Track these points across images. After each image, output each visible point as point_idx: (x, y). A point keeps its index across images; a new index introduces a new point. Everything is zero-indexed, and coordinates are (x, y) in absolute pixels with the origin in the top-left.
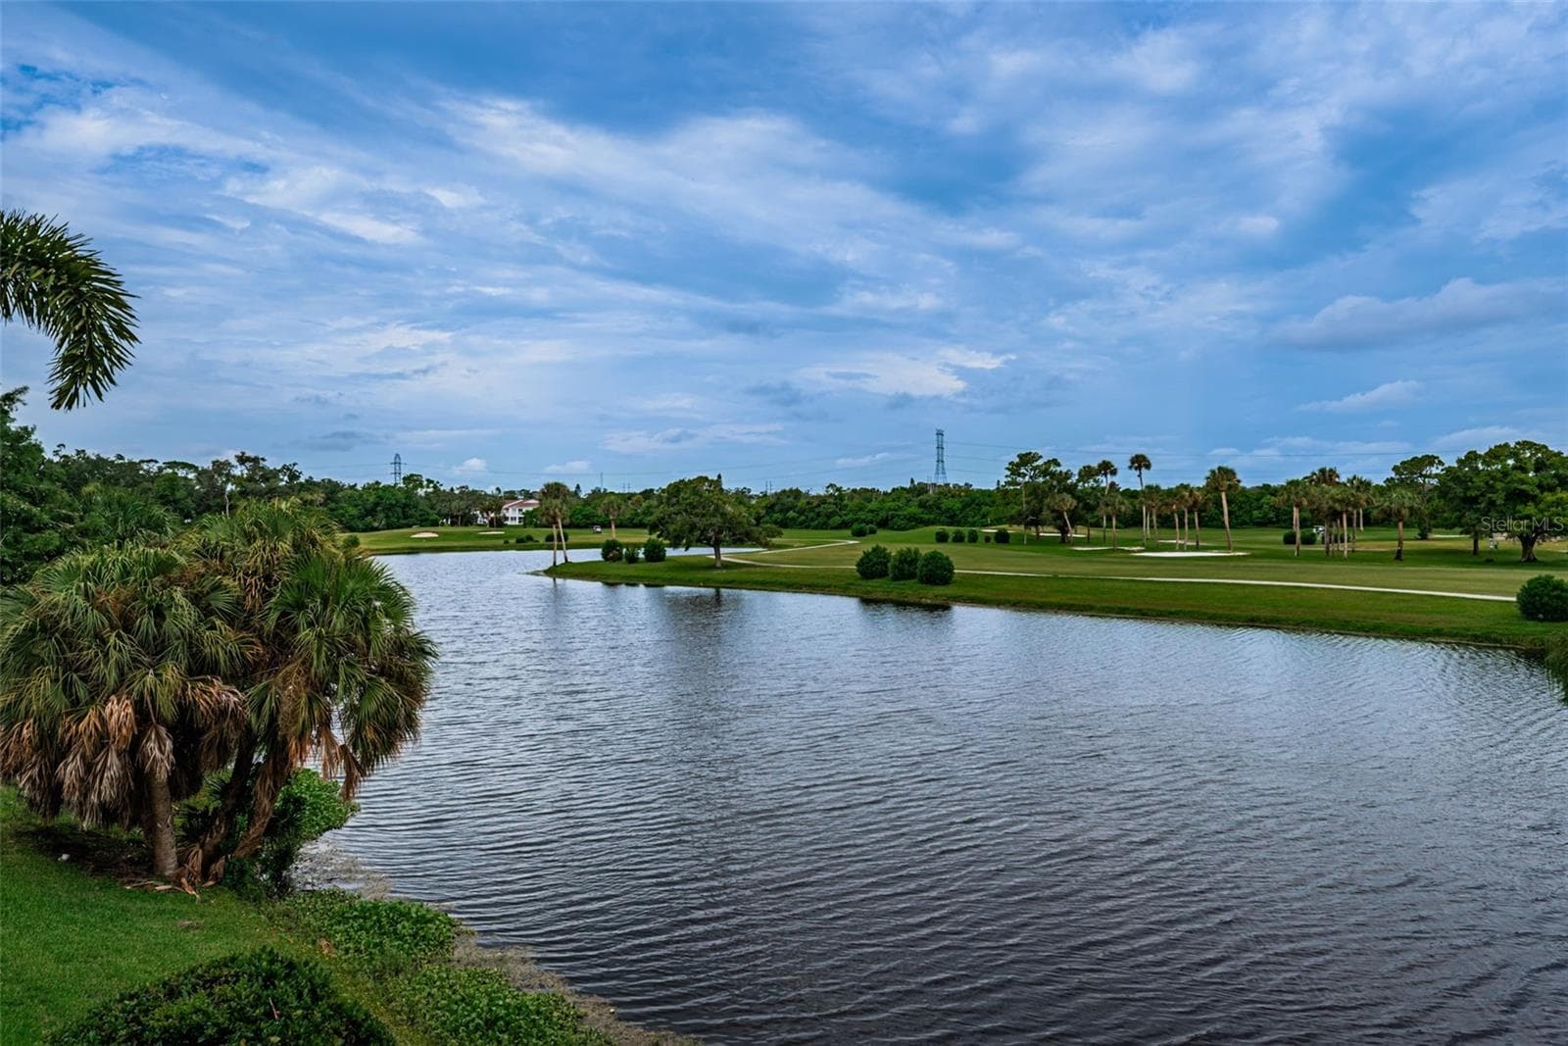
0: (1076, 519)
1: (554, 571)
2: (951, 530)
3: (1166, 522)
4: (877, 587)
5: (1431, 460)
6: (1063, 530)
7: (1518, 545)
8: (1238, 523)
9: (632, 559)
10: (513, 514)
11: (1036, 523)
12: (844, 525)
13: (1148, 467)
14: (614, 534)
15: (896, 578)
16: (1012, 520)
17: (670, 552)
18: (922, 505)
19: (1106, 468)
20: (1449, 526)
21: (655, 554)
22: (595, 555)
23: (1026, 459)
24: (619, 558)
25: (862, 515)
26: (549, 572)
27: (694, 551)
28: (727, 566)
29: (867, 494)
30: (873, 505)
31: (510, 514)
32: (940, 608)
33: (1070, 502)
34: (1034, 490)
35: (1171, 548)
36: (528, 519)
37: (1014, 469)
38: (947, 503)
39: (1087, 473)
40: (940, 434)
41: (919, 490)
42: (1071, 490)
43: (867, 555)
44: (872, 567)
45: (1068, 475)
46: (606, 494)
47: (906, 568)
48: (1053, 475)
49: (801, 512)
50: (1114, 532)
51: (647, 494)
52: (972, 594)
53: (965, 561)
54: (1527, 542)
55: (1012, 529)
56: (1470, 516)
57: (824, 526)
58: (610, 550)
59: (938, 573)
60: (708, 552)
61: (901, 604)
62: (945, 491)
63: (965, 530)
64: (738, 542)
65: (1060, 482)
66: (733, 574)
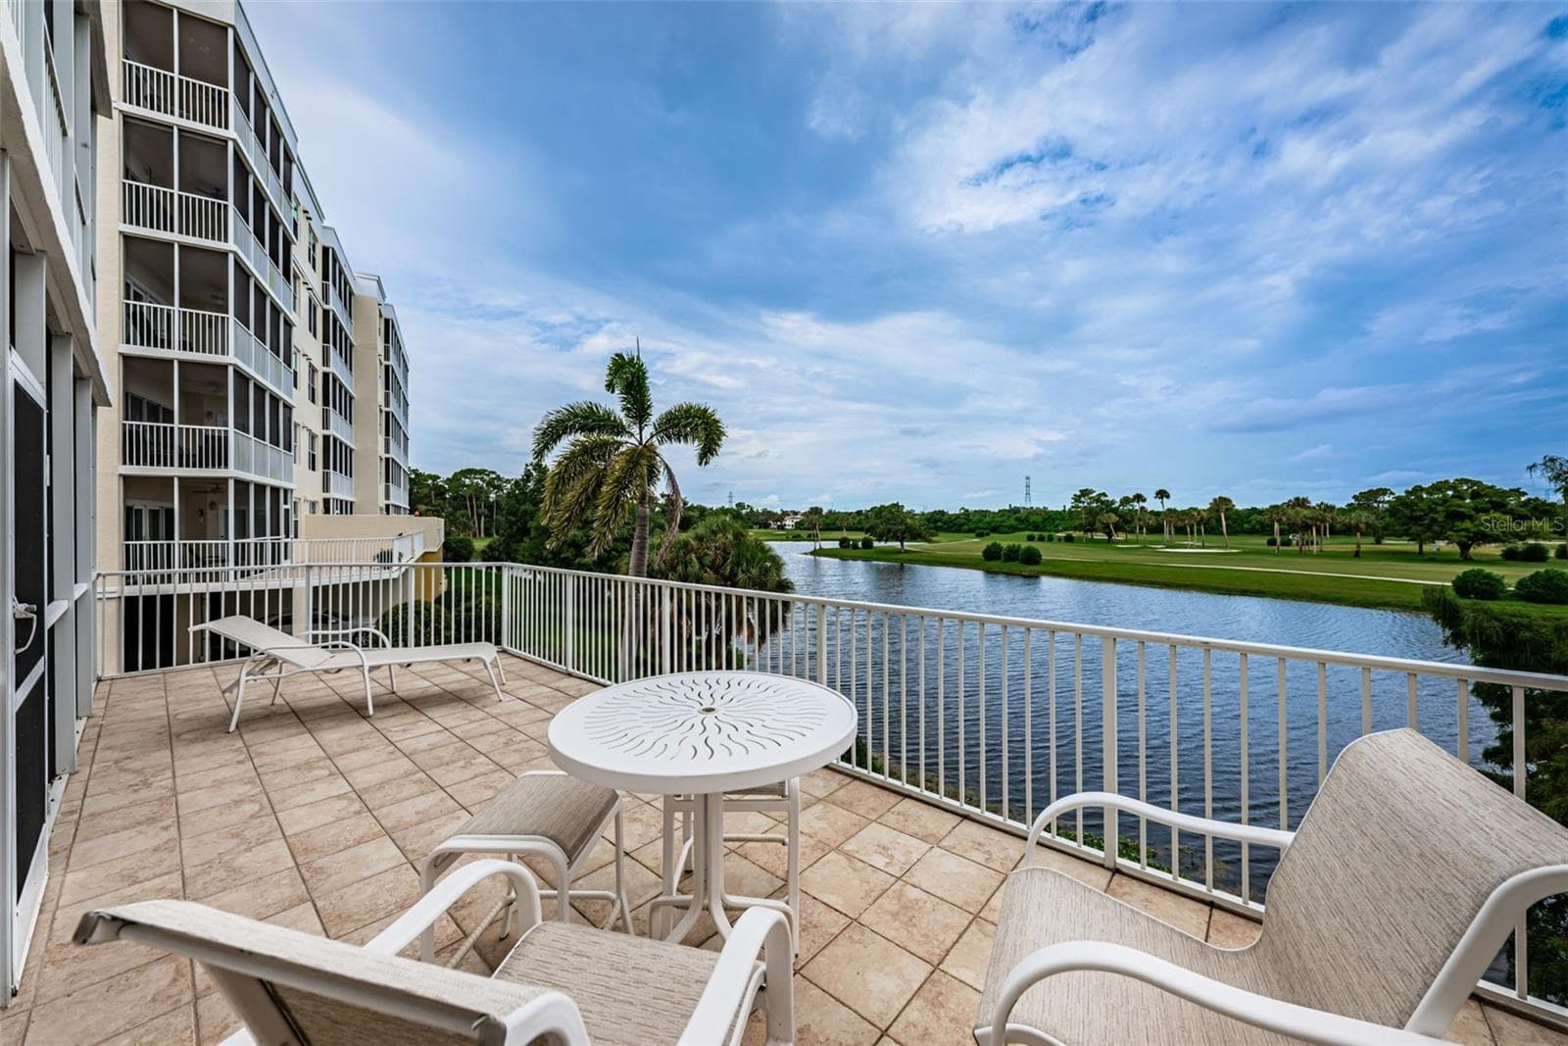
0: (1118, 528)
1: (815, 553)
2: (1036, 534)
3: (1180, 531)
4: (994, 564)
5: (1384, 492)
6: (1110, 535)
7: (1455, 548)
8: (1232, 532)
9: (855, 547)
10: (789, 523)
11: (1092, 531)
12: (970, 531)
13: (1168, 497)
14: (845, 534)
15: (1006, 560)
16: (1075, 529)
17: (876, 544)
18: (1017, 519)
19: (1139, 498)
20: (1398, 535)
21: (867, 544)
22: (836, 545)
23: (1085, 493)
24: (848, 547)
25: (981, 525)
26: (812, 553)
27: (889, 544)
28: (907, 552)
29: (984, 513)
30: (987, 519)
31: (787, 523)
32: (1034, 577)
33: (1114, 518)
34: (1090, 511)
35: (1185, 547)
36: (799, 526)
37: (1077, 499)
38: (1033, 518)
39: (1126, 501)
40: (1028, 478)
41: (1015, 511)
42: (1115, 511)
43: (988, 547)
44: (991, 554)
45: (1113, 502)
46: (835, 513)
47: (1012, 554)
48: (1103, 502)
49: (945, 523)
50: (1145, 537)
51: (859, 513)
52: (1054, 570)
53: (1047, 551)
54: (1465, 547)
55: (1076, 534)
56: (1415, 529)
57: (959, 531)
58: (844, 542)
59: (1032, 558)
60: (897, 544)
61: (1009, 574)
62: (1032, 512)
63: (1046, 534)
64: (913, 538)
65: (1108, 506)
66: (910, 556)
